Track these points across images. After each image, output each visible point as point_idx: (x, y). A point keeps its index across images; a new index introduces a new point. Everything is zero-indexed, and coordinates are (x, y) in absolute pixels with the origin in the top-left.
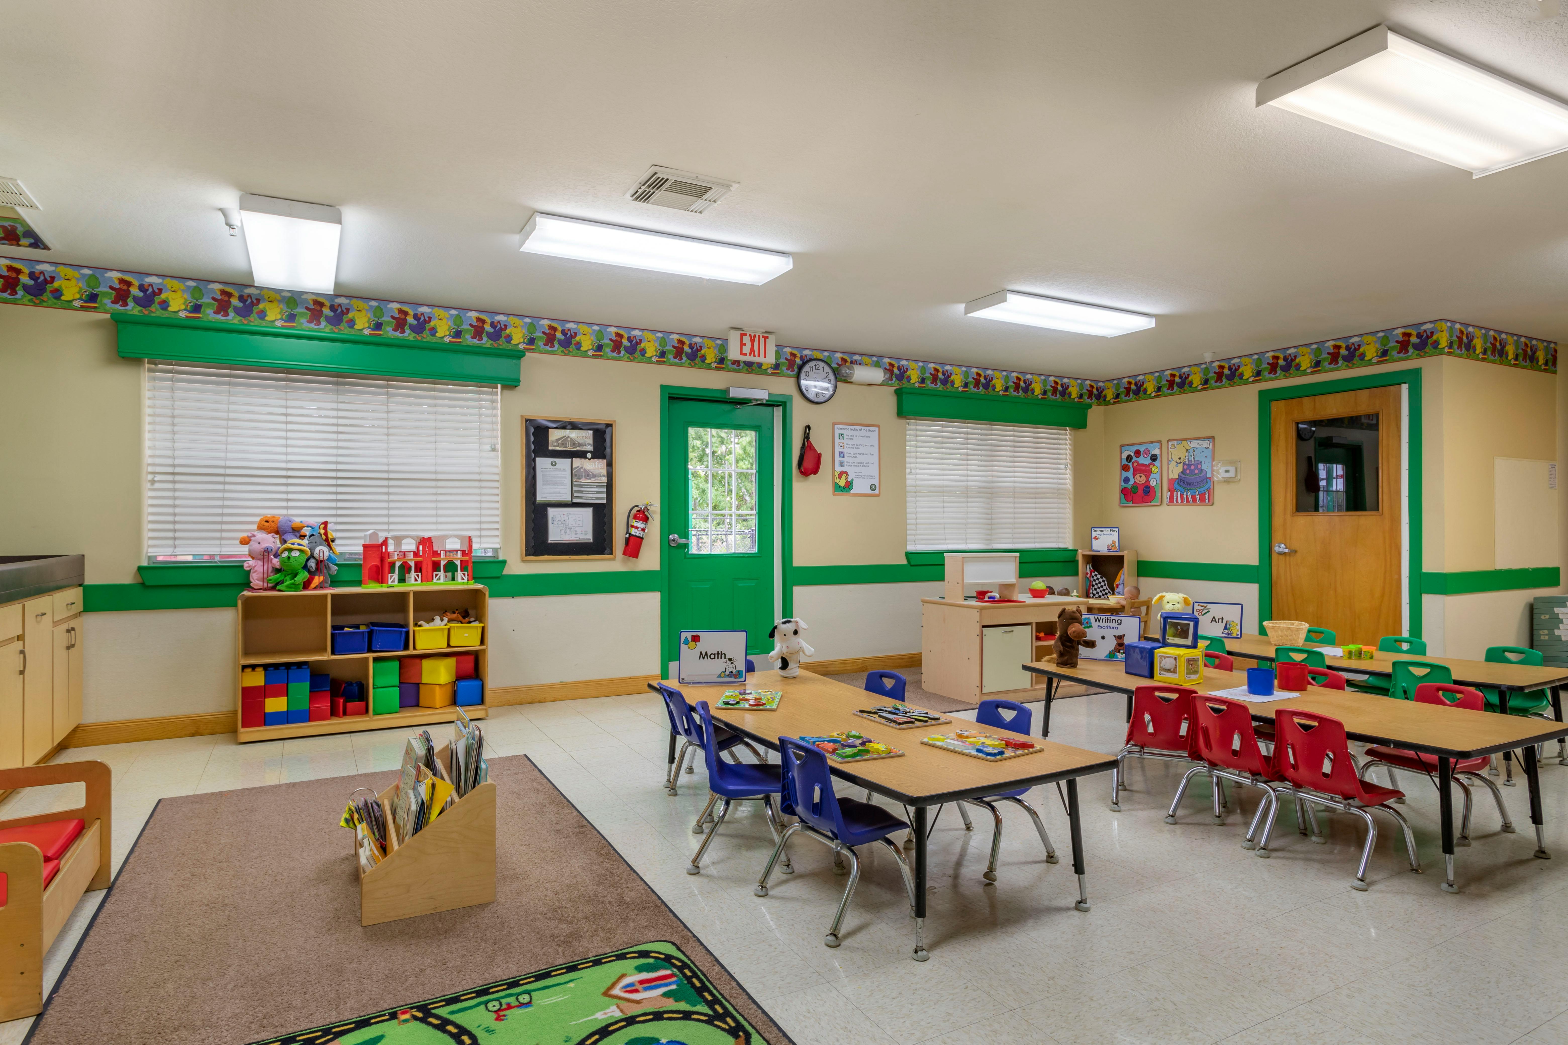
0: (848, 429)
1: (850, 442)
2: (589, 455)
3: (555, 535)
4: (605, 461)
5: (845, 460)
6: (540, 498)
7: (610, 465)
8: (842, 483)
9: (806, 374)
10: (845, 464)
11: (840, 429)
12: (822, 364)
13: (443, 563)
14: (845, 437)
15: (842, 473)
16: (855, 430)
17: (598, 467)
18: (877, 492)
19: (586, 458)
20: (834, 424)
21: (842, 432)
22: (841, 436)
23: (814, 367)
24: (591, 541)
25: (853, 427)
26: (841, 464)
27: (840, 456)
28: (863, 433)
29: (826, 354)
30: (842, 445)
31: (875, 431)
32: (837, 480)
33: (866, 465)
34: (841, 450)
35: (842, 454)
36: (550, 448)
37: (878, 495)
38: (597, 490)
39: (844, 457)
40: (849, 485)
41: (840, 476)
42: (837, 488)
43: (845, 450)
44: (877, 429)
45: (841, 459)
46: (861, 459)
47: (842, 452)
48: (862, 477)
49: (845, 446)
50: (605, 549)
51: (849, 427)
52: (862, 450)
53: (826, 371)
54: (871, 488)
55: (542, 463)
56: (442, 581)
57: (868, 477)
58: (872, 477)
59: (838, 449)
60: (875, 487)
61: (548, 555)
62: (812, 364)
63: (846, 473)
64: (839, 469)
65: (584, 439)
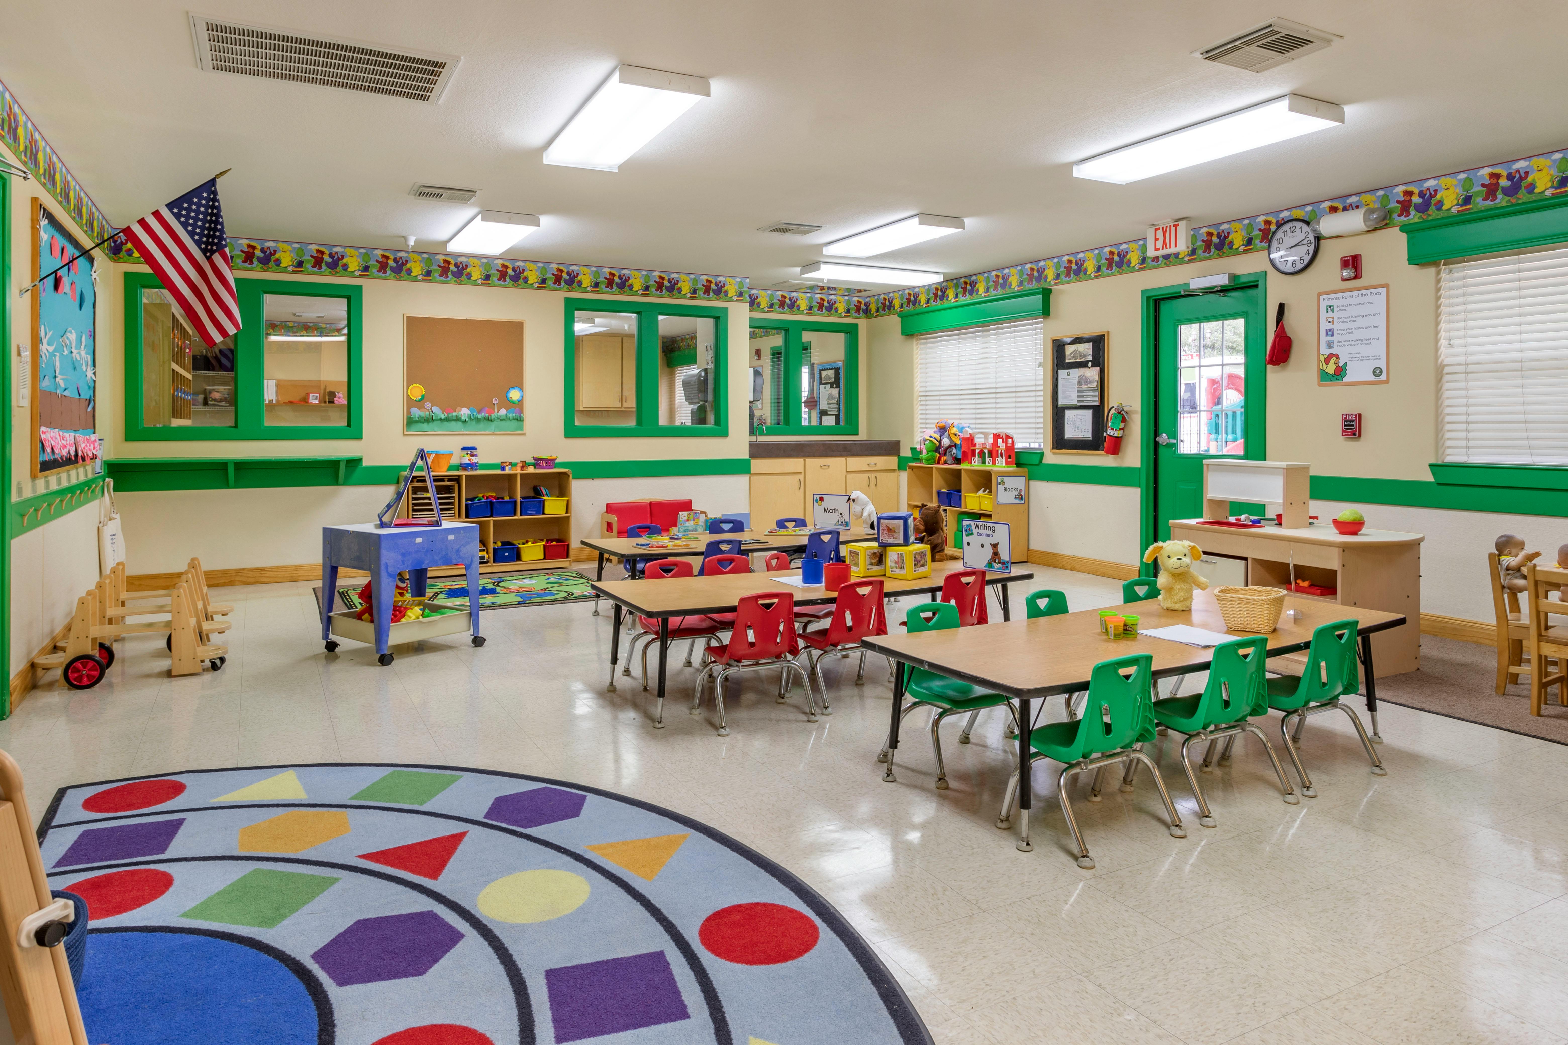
0: (1339, 298)
1: (1342, 314)
2: (1090, 364)
3: (1070, 433)
4: (1098, 368)
5: (1335, 339)
6: (1061, 403)
7: (1102, 372)
8: (1331, 369)
9: (1278, 243)
10: (1335, 344)
11: (1328, 299)
12: (1299, 224)
13: (977, 451)
14: (1335, 309)
15: (1330, 356)
16: (1349, 297)
17: (1092, 373)
18: (1383, 377)
19: (1087, 366)
20: (1320, 294)
21: (1330, 303)
22: (1330, 308)
23: (1289, 231)
24: (1091, 438)
25: (1346, 294)
26: (1330, 345)
27: (1327, 334)
28: (1361, 299)
29: (1309, 208)
30: (1330, 320)
31: (1380, 293)
32: (1323, 366)
33: (1366, 341)
34: (1330, 326)
35: (1330, 332)
36: (1067, 361)
37: (1387, 382)
38: (1093, 394)
39: (1332, 335)
40: (1340, 372)
41: (1327, 361)
42: (1324, 377)
43: (1335, 327)
44: (1384, 290)
45: (1330, 339)
46: (1357, 334)
47: (1330, 330)
48: (1361, 359)
49: (1335, 320)
50: (1100, 446)
51: (1340, 295)
52: (1360, 322)
53: (1304, 232)
54: (1374, 373)
55: (1062, 373)
56: (976, 464)
57: (1368, 358)
58: (1375, 358)
59: (1324, 326)
60: (1381, 372)
61: (1065, 449)
62: (1286, 227)
63: (1337, 356)
64: (1325, 351)
65: (1086, 349)
